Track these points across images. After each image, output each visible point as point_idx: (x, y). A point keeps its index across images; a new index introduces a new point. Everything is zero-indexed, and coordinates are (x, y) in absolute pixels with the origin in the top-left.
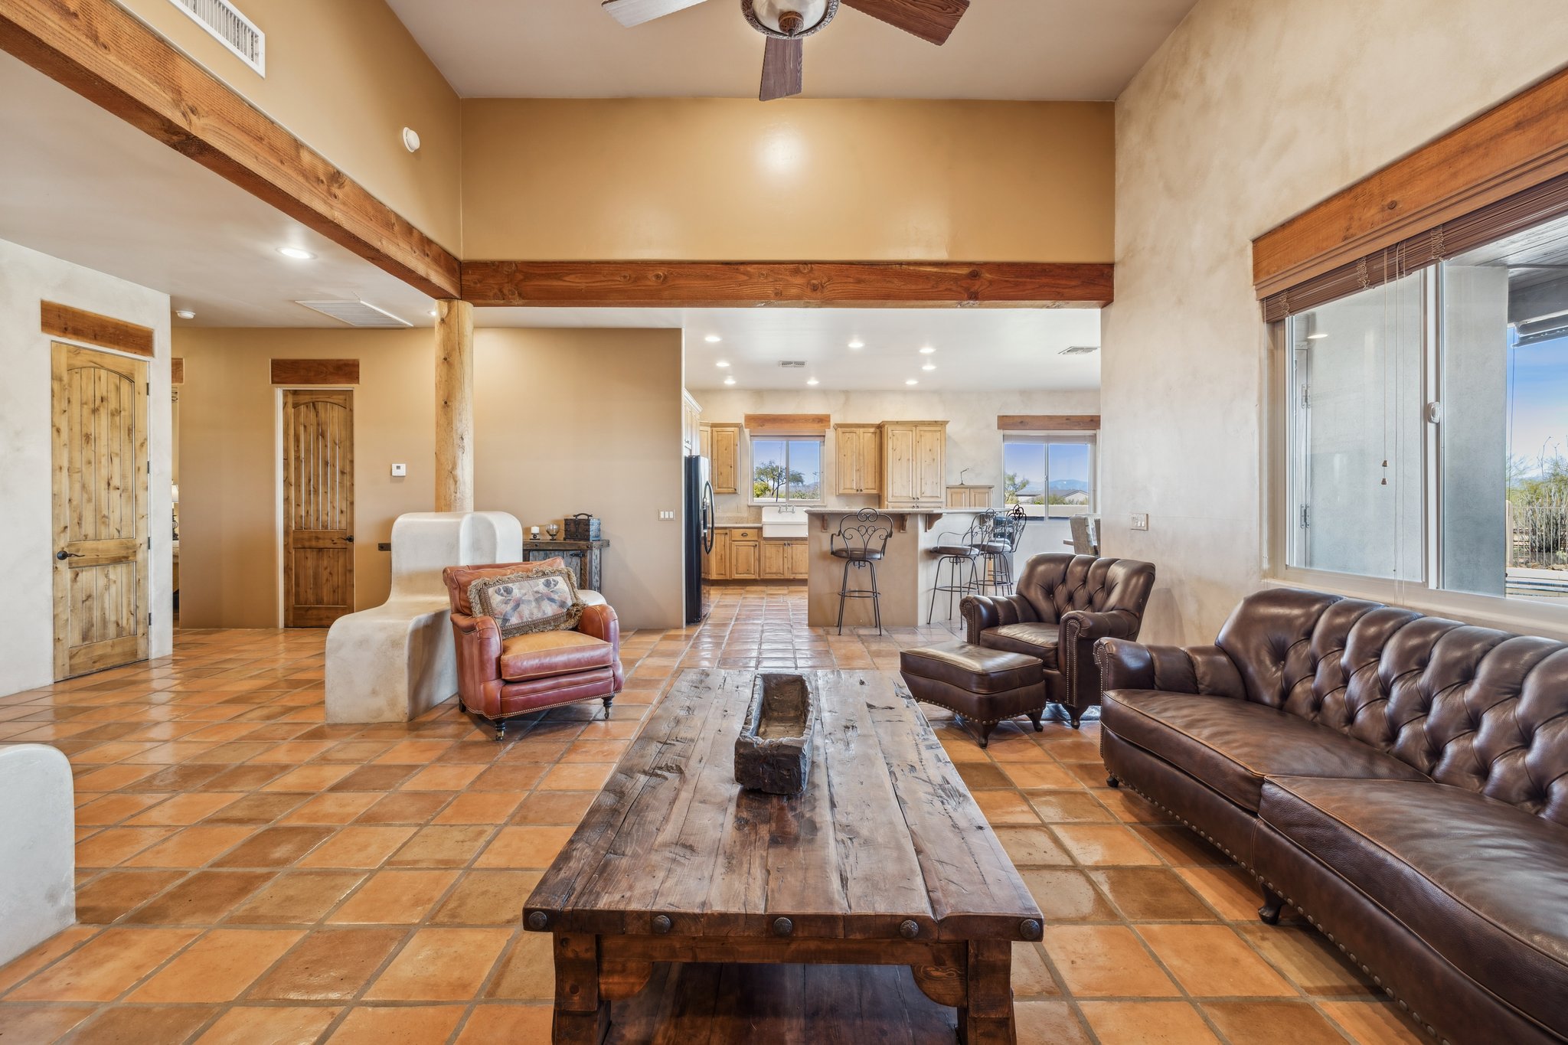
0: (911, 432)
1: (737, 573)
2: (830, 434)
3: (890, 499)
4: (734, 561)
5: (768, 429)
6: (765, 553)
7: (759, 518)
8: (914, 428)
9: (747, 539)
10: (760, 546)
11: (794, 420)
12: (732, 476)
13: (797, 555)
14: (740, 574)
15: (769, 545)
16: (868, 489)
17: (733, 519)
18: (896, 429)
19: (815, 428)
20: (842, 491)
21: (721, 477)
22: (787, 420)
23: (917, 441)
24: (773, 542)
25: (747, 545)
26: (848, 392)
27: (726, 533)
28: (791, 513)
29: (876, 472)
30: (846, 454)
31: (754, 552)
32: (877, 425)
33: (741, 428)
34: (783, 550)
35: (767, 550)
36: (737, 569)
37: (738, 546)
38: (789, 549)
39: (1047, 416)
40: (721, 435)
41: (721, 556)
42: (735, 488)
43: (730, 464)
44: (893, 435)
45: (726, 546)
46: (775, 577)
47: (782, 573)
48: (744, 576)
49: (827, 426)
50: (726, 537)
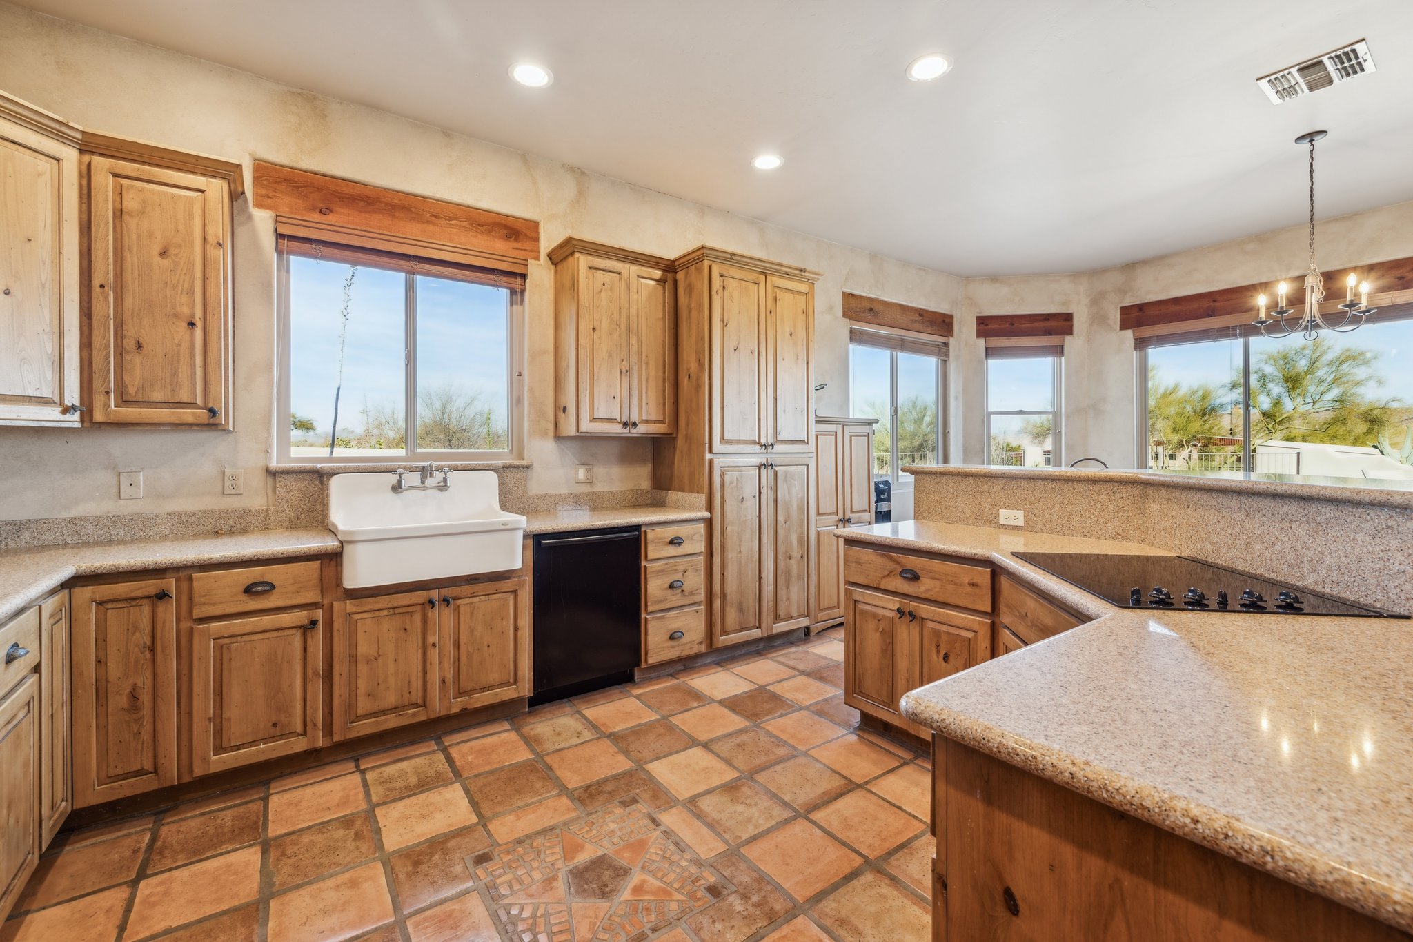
0: (756, 286)
1: (219, 749)
2: (540, 274)
3: (717, 447)
4: (203, 706)
5: (343, 224)
6: (354, 646)
7: (317, 518)
8: (763, 277)
9: (273, 601)
10: (329, 624)
11: (435, 216)
12: (192, 357)
13: (472, 631)
14: (238, 747)
15: (370, 615)
16: (647, 421)
17: (201, 528)
18: (721, 276)
19: (498, 250)
20: (586, 426)
21: (137, 364)
22: (412, 212)
23: (768, 312)
24: (384, 601)
25: (268, 628)
26: (583, 173)
27: (163, 596)
28: (436, 492)
29: (664, 379)
30: (597, 326)
31: (305, 650)
32: (668, 263)
33: (236, 196)
34: (425, 621)
35: (361, 636)
36: (219, 733)
37: (223, 637)
38: (447, 613)
39: (900, 306)
40: (142, 190)
41: (134, 696)
42: (210, 405)
43: (186, 311)
44: (724, 288)
45: (164, 648)
46: (392, 722)
47: (420, 701)
48: (257, 751)
49: (531, 251)
50: (161, 608)
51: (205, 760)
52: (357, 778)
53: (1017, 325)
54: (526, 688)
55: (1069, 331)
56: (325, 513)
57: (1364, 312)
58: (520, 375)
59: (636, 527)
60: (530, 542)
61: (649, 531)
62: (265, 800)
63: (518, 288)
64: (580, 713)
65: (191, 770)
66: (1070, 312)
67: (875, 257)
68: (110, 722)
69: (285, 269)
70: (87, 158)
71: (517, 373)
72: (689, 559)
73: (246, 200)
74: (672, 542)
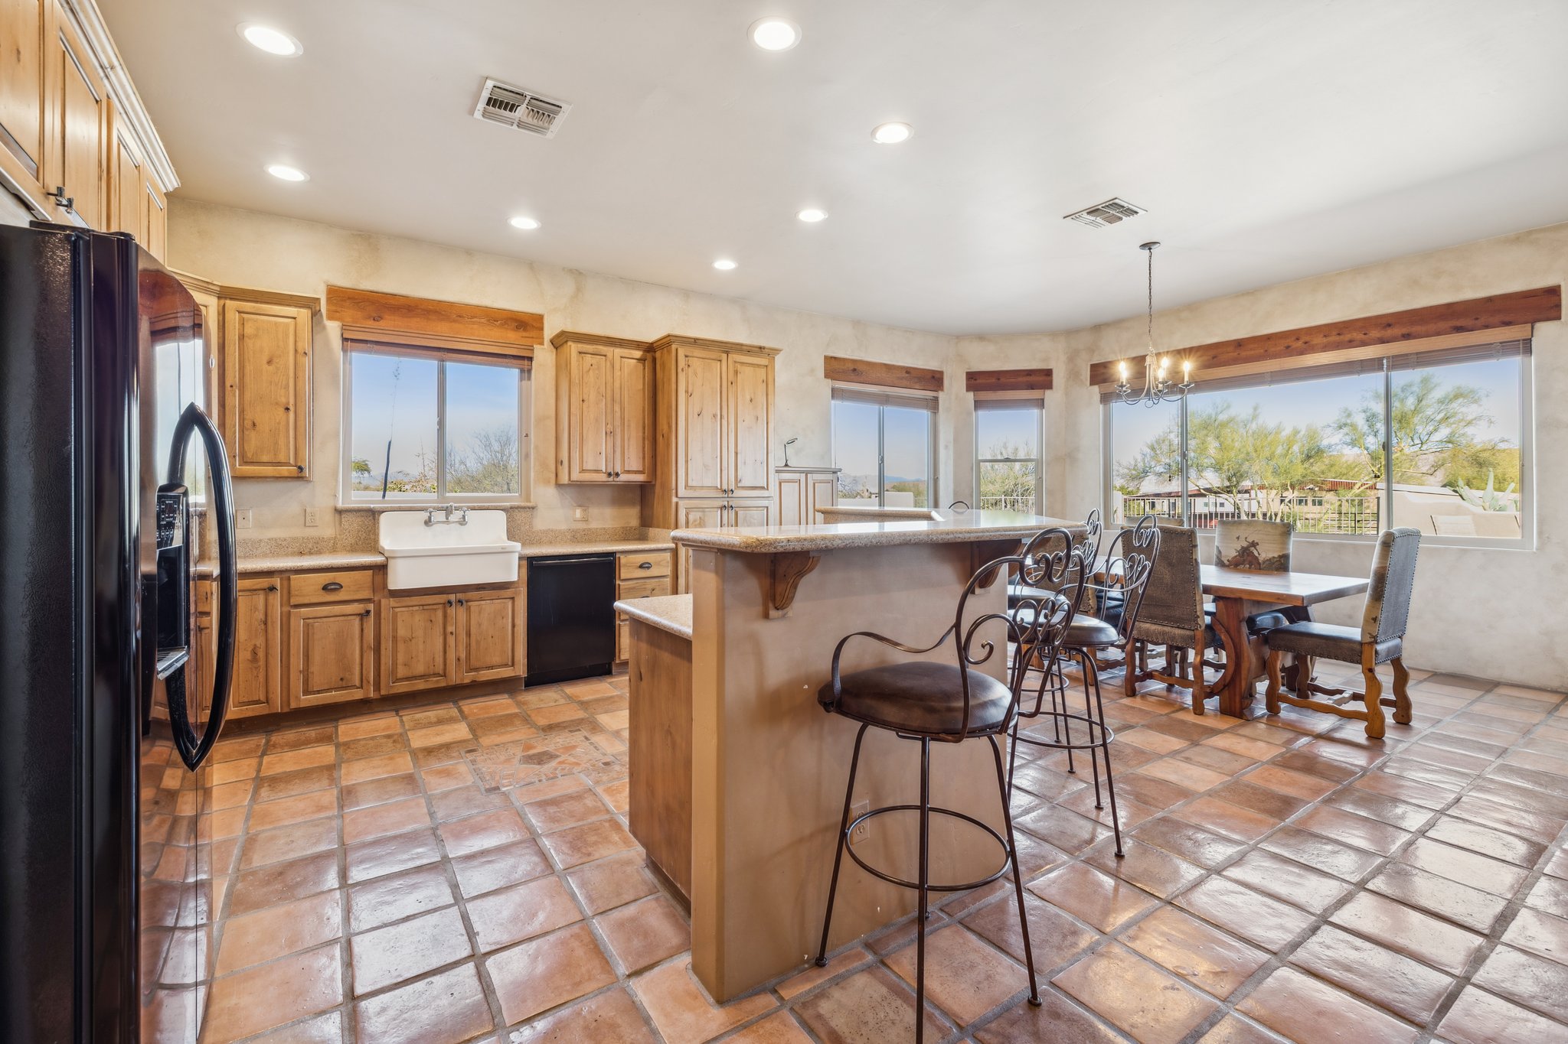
0: (719, 363)
1: (306, 692)
2: (544, 356)
3: (682, 492)
4: (297, 662)
5: (391, 327)
6: (395, 630)
7: (370, 543)
8: (725, 356)
9: (341, 596)
10: (378, 614)
11: (460, 317)
12: (288, 431)
13: (480, 625)
14: (319, 692)
15: (406, 609)
16: (629, 472)
17: (290, 549)
18: (686, 356)
19: (510, 340)
20: (576, 476)
21: (252, 435)
22: (443, 315)
23: (730, 383)
24: (416, 600)
25: (338, 614)
26: (580, 273)
27: (272, 589)
28: (458, 525)
29: (644, 438)
30: (585, 397)
31: (362, 630)
32: (647, 345)
33: (315, 314)
34: (445, 616)
35: (400, 623)
36: (306, 682)
37: (309, 618)
38: (461, 612)
39: (885, 365)
40: (256, 321)
41: (254, 653)
42: (299, 464)
43: (283, 400)
44: (689, 366)
45: (273, 622)
46: (421, 685)
47: (441, 672)
48: (331, 696)
49: (536, 338)
50: (271, 597)
51: (297, 698)
52: (397, 718)
53: (1003, 380)
54: (521, 670)
55: (1049, 386)
56: (376, 541)
57: (1187, 386)
58: (527, 436)
59: (612, 554)
60: (525, 563)
61: (622, 557)
62: (336, 728)
63: (526, 368)
64: (562, 690)
65: (289, 704)
66: (1049, 368)
67: (857, 323)
68: (241, 668)
69: (348, 362)
70: (222, 302)
71: (525, 435)
72: (657, 580)
73: (321, 315)
74: (641, 567)
